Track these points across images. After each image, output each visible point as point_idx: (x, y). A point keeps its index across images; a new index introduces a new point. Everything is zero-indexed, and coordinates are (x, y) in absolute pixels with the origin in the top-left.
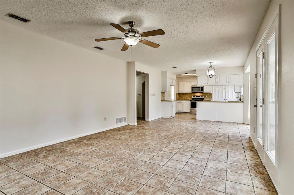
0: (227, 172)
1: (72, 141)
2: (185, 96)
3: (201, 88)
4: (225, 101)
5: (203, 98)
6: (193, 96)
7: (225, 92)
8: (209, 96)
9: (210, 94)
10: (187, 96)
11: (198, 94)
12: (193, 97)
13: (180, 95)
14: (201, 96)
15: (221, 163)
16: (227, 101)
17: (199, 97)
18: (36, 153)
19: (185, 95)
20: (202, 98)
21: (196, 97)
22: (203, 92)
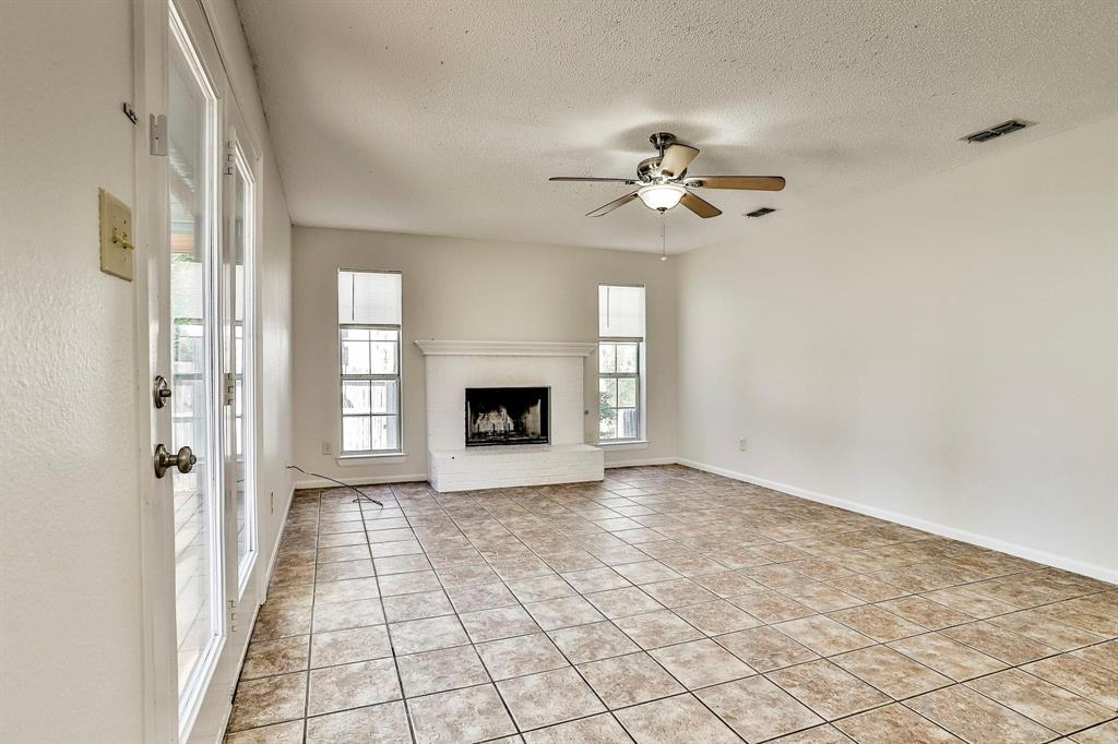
0: (383, 618)
1: (909, 533)
15: (417, 648)
18: (812, 511)
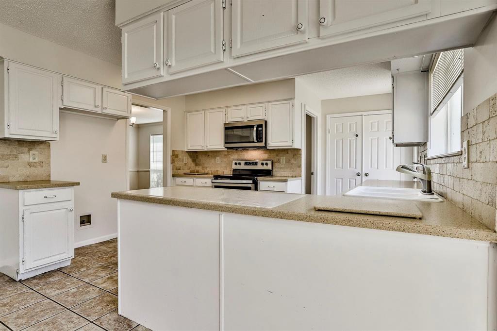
2: (213, 161)
3: (254, 128)
5: (269, 167)
6: (233, 162)
7: (359, 145)
8: (292, 161)
9: (296, 153)
11: (250, 155)
12: (234, 167)
14: (259, 163)
20: (265, 167)
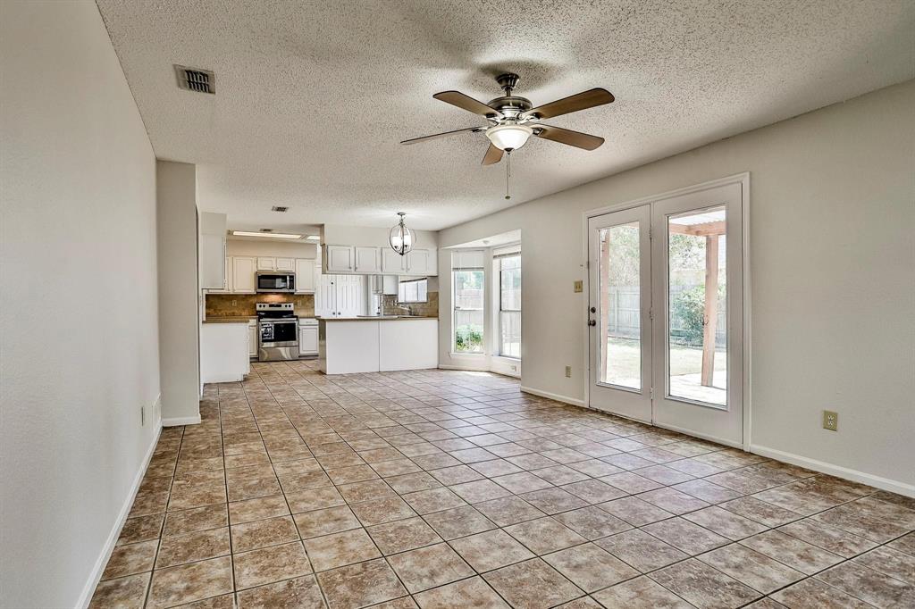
2: (228, 303)
3: (288, 278)
4: (334, 317)
5: (292, 308)
6: (258, 305)
7: (334, 291)
8: (307, 304)
9: (310, 297)
10: (235, 303)
11: (274, 299)
12: (258, 309)
13: (211, 300)
14: (283, 305)
16: (339, 317)
17: (280, 306)
19: (227, 300)
20: (288, 309)
21: (271, 306)
22: (291, 291)
